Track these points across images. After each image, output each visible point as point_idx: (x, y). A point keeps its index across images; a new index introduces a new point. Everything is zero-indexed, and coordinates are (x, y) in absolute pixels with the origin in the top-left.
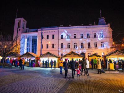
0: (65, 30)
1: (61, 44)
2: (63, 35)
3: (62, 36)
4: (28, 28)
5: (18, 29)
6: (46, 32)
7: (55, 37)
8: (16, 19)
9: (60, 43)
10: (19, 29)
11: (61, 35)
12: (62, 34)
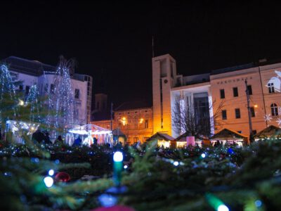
0: (276, 72)
1: (272, 106)
2: (272, 84)
3: (271, 86)
4: (181, 76)
5: (161, 80)
6: (230, 81)
7: (253, 91)
8: (154, 59)
9: (268, 104)
10: (163, 79)
11: (269, 85)
12: (270, 82)
